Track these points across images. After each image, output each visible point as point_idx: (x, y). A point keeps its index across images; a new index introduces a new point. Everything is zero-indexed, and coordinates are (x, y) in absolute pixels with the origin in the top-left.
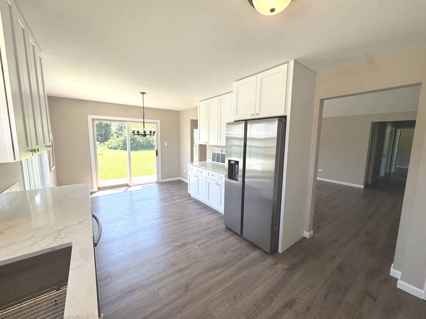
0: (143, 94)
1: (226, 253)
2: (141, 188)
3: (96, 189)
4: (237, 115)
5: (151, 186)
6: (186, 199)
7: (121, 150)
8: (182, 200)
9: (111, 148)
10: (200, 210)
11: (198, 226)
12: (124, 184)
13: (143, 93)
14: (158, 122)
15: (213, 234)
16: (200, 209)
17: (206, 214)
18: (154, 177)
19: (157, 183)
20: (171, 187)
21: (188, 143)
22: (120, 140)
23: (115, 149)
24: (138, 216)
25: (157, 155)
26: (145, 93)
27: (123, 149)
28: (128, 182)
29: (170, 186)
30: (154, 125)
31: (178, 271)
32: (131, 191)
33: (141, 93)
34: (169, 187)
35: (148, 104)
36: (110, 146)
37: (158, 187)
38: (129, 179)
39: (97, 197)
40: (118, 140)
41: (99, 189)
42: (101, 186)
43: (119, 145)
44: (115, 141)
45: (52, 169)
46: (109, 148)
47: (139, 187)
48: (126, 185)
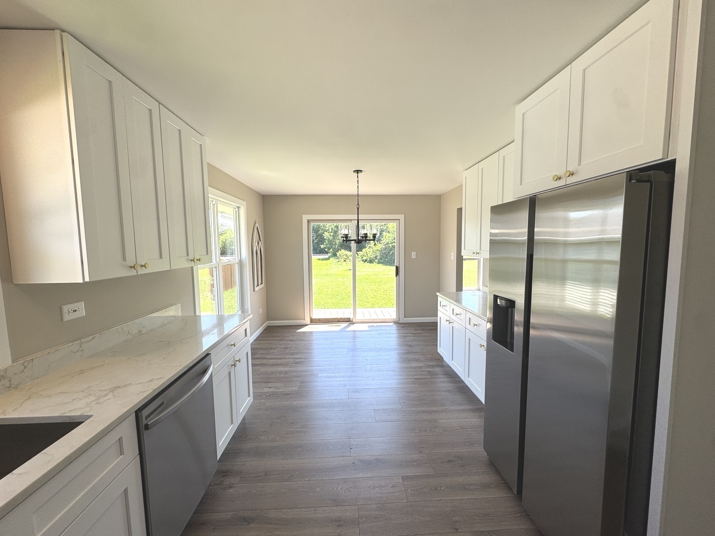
0: (358, 173)
1: (457, 529)
2: (367, 329)
3: (308, 321)
4: (521, 184)
5: (384, 328)
6: (431, 364)
7: (378, 263)
8: (422, 364)
9: (366, 261)
10: (447, 393)
11: (426, 431)
12: (345, 318)
13: (358, 171)
14: (401, 217)
15: (449, 461)
16: (449, 391)
17: (456, 408)
18: (391, 313)
19: (396, 323)
20: (414, 335)
21: (453, 254)
22: (378, 248)
23: (371, 262)
24: (336, 377)
25: (397, 273)
26: (361, 171)
27: (381, 263)
28: (351, 317)
29: (414, 332)
30: (395, 224)
31: (336, 521)
32: (354, 331)
33: (354, 171)
34: (413, 334)
35: (367, 188)
36: (365, 258)
37: (397, 330)
38: (352, 310)
39: (311, 333)
40: (375, 249)
41: (313, 321)
42: (315, 316)
43: (376, 257)
44: (371, 250)
45: (257, 289)
46: (363, 261)
47: (365, 327)
48: (348, 321)
